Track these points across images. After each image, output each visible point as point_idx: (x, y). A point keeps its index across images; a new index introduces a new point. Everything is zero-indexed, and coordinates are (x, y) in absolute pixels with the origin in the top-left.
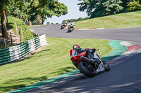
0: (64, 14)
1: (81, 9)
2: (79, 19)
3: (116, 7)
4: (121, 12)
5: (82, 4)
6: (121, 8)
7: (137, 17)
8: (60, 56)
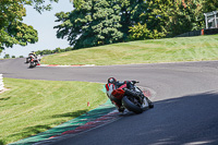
0: (33, 41)
1: (60, 35)
2: (57, 51)
3: (113, 32)
4: (120, 40)
5: (60, 27)
6: (120, 34)
7: (144, 49)
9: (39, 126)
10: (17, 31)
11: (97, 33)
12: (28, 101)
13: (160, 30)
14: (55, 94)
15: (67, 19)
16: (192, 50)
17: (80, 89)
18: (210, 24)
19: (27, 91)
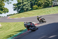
0: (7, 12)
1: (14, 10)
2: (14, 14)
3: (28, 8)
5: (14, 8)
6: (30, 8)
7: (37, 12)
8: (7, 30)
9: (11, 35)
10: (3, 10)
11: (24, 9)
12: (7, 28)
13: (41, 7)
14: (14, 26)
15: (16, 5)
16: (50, 11)
17: (21, 24)
18: (54, 4)
19: (7, 26)
